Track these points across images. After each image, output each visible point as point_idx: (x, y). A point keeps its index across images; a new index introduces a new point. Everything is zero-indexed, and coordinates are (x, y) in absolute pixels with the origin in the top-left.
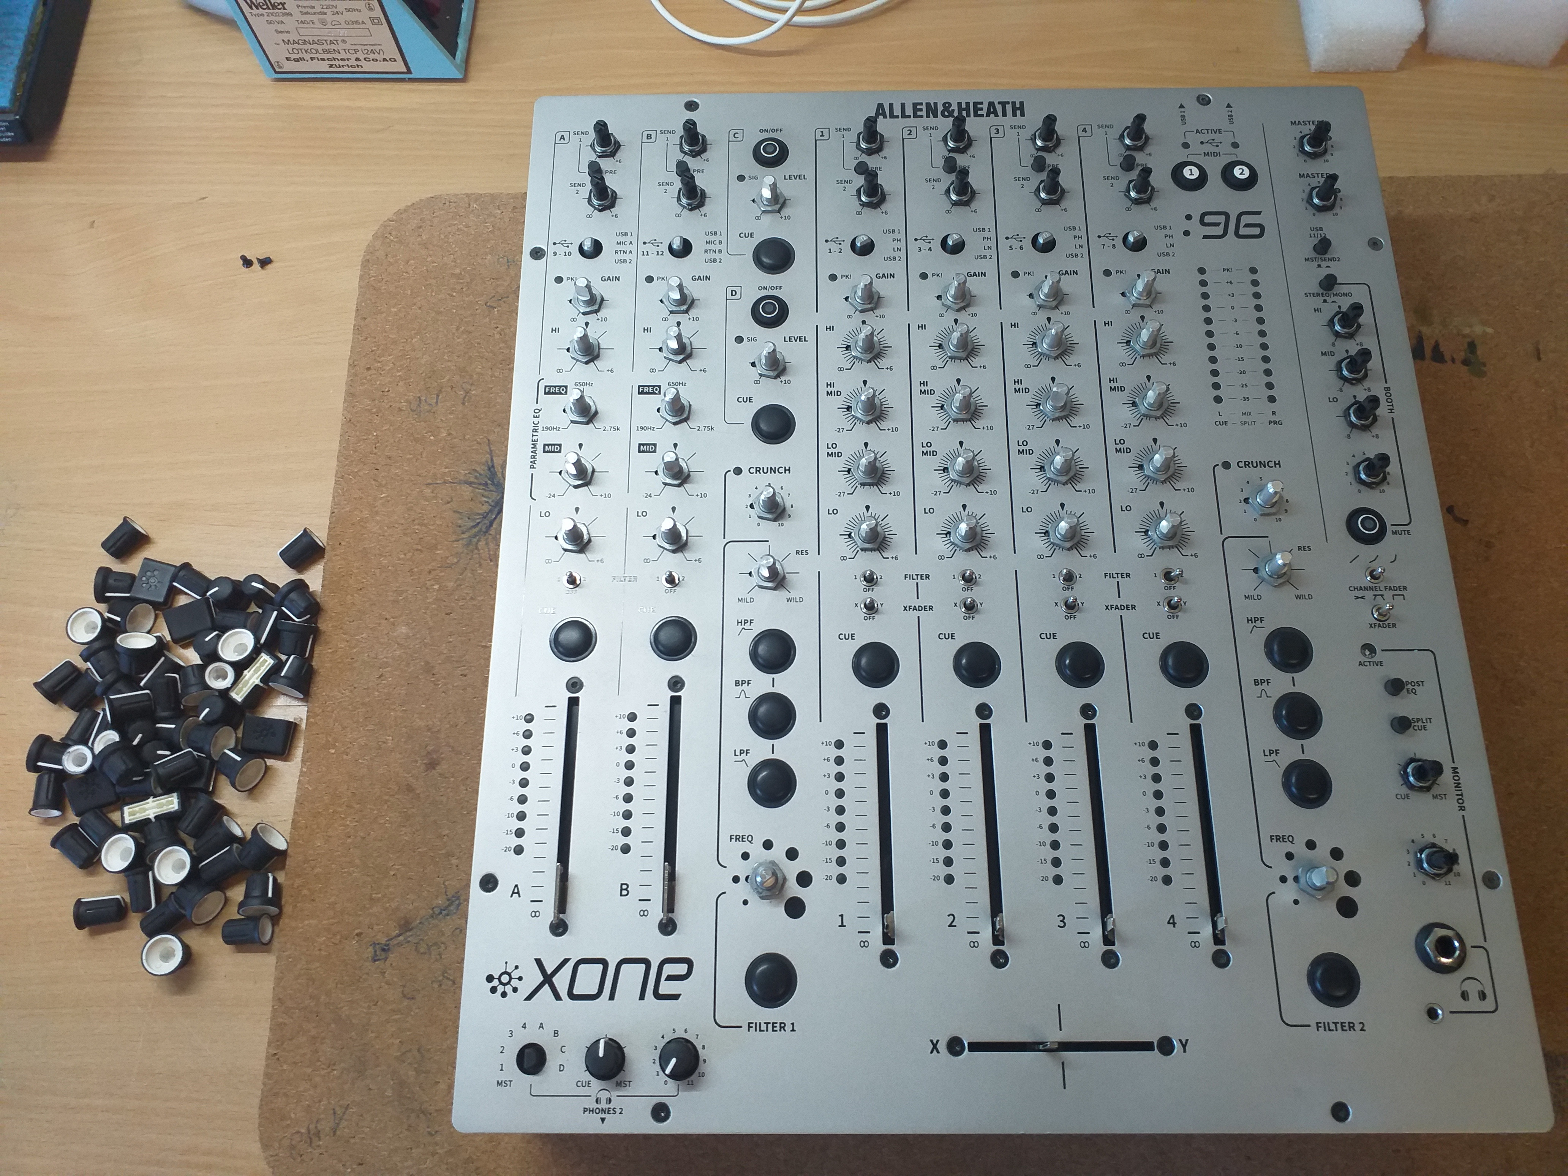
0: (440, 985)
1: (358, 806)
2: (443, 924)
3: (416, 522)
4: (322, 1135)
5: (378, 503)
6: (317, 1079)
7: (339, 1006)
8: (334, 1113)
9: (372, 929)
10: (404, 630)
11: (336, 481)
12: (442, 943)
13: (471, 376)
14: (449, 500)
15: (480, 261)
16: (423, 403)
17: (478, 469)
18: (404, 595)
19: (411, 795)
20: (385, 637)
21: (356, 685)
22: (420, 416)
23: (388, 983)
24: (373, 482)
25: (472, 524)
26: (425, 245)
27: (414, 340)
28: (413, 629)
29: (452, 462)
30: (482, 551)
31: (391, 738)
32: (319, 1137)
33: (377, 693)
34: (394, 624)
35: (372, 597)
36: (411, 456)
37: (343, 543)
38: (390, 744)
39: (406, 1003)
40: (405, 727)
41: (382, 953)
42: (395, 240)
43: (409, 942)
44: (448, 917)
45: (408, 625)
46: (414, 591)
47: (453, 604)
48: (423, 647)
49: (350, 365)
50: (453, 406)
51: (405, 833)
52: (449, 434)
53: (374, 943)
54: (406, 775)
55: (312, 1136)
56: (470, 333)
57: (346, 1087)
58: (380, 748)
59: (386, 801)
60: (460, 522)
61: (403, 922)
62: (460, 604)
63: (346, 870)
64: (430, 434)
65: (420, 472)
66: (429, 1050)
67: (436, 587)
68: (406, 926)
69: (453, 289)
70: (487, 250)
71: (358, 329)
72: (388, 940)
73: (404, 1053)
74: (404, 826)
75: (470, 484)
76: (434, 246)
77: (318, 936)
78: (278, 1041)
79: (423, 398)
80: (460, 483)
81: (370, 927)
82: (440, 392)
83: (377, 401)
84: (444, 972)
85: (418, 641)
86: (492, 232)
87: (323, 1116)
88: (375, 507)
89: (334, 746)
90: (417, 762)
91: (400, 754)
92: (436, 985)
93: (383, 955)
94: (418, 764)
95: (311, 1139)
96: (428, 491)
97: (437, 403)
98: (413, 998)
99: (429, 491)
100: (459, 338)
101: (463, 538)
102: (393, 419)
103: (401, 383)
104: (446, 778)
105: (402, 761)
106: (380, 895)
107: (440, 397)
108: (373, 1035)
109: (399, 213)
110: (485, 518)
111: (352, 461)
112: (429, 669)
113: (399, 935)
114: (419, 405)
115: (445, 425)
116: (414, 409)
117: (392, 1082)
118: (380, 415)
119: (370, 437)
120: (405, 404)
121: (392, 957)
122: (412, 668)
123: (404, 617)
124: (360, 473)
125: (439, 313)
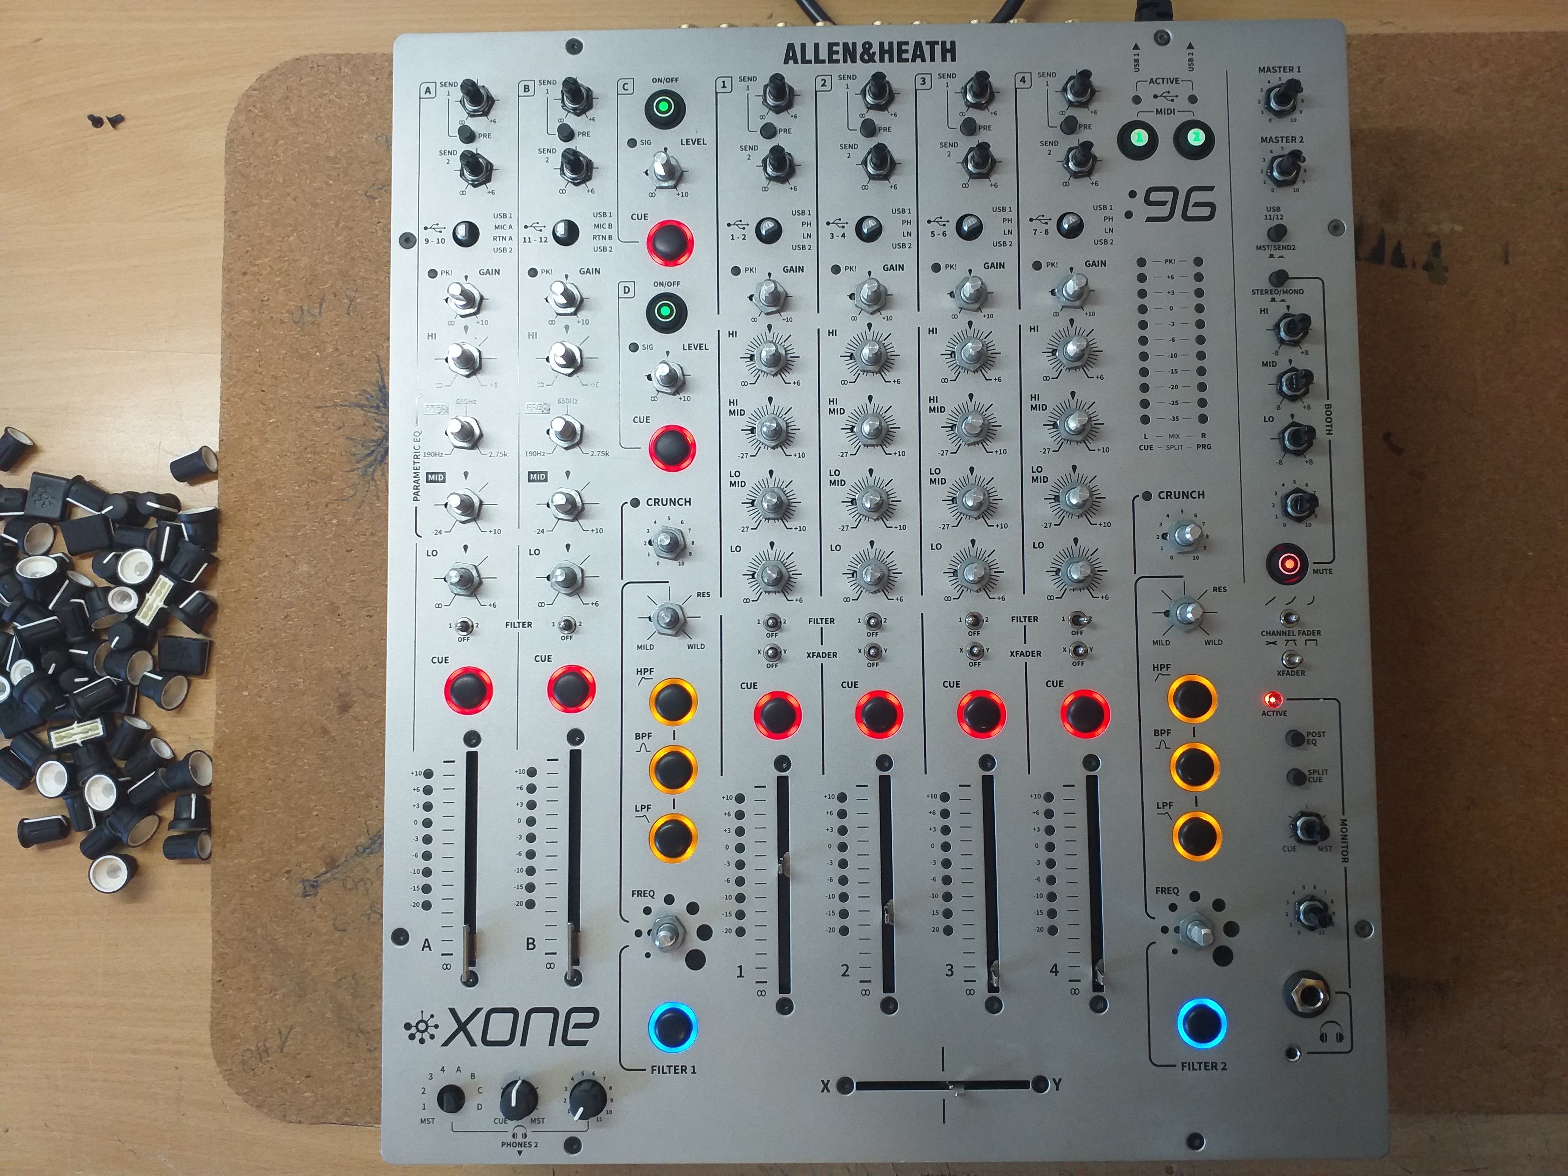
0: (369, 918)
1: (276, 749)
2: (367, 862)
3: (309, 450)
4: (270, 1052)
5: (268, 429)
6: (261, 1003)
7: (275, 937)
8: (280, 1033)
9: (300, 866)
10: (305, 568)
11: (222, 405)
12: (368, 879)
13: (355, 281)
14: (341, 425)
15: (356, 140)
16: (306, 313)
17: (369, 390)
18: (302, 531)
19: (326, 738)
20: (288, 576)
21: (263, 626)
22: (303, 329)
23: (320, 917)
24: (261, 406)
25: (367, 452)
26: (294, 121)
27: (291, 239)
28: (315, 567)
29: (340, 382)
31: (302, 680)
32: (268, 1054)
33: (284, 634)
34: (295, 562)
35: (271, 532)
36: (298, 376)
38: (301, 687)
39: (338, 934)
40: (315, 669)
41: (311, 889)
42: (260, 114)
43: (336, 878)
44: (372, 856)
45: (309, 563)
46: (313, 526)
47: (353, 541)
48: (326, 586)
49: (224, 269)
50: (338, 316)
51: (324, 775)
52: (336, 350)
53: (303, 880)
54: (320, 718)
55: (262, 1053)
56: (351, 229)
57: (289, 1010)
58: (292, 691)
59: (303, 744)
60: (353, 449)
61: (329, 860)
62: (361, 540)
63: (270, 811)
64: (315, 349)
65: (307, 393)
66: (362, 977)
67: (335, 521)
68: (332, 864)
69: (329, 176)
70: (363, 127)
71: (229, 226)
72: (317, 877)
73: (340, 980)
74: (322, 768)
75: (362, 407)
76: (304, 121)
77: (249, 874)
78: (221, 969)
79: (306, 308)
80: (350, 406)
81: (299, 865)
82: (323, 300)
83: (257, 313)
84: (372, 906)
85: (321, 580)
86: (367, 104)
87: (270, 1035)
88: (265, 434)
89: (246, 688)
90: (329, 704)
91: (313, 696)
92: (365, 919)
93: (313, 891)
94: (331, 707)
95: (260, 1055)
96: (318, 415)
97: (320, 312)
98: (344, 930)
99: (320, 415)
100: (339, 236)
101: (358, 469)
102: (275, 332)
103: (281, 291)
104: (359, 721)
105: (315, 703)
106: (304, 835)
107: (324, 306)
108: (309, 963)
109: (261, 79)
110: (379, 445)
111: (237, 382)
112: (334, 609)
113: (327, 872)
114: (302, 317)
115: (330, 339)
116: (297, 320)
117: (331, 1006)
118: (261, 329)
119: (253, 353)
120: (287, 315)
121: (321, 892)
122: (318, 608)
123: (304, 554)
124: (246, 396)
125: (315, 205)
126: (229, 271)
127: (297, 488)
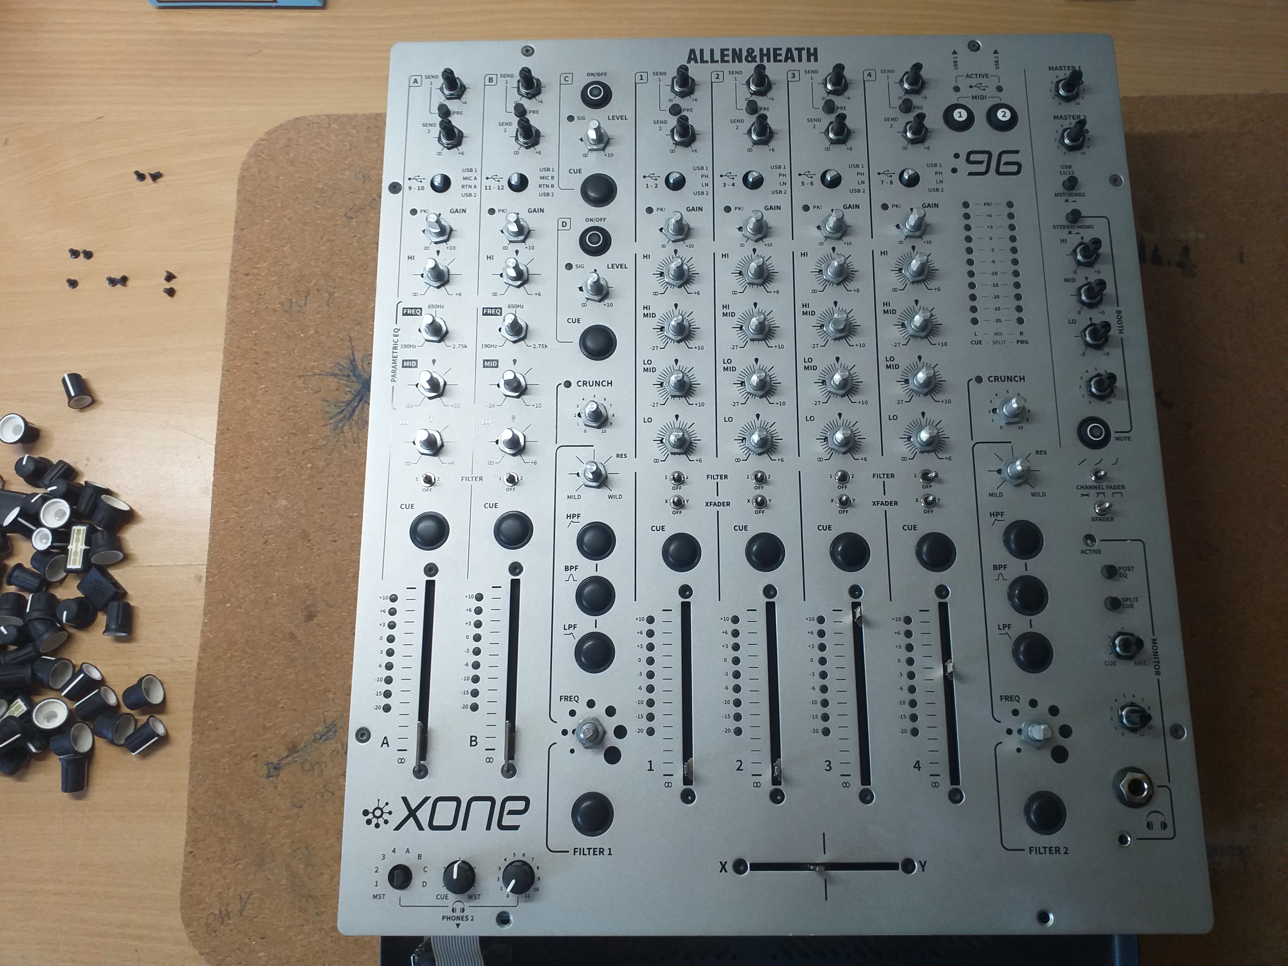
0: (322, 796)
1: (251, 651)
2: (323, 747)
3: (291, 409)
4: (231, 916)
5: (259, 393)
6: (226, 872)
7: (241, 813)
8: (241, 898)
9: (266, 751)
10: (284, 502)
11: (223, 374)
12: (323, 762)
13: (334, 280)
14: (318, 390)
15: (339, 176)
16: (294, 304)
17: (342, 363)
18: (283, 473)
19: (294, 641)
20: (268, 508)
21: (245, 550)
22: (291, 316)
23: (280, 795)
24: (254, 375)
25: (338, 411)
26: (292, 163)
27: (285, 249)
28: (291, 501)
29: (319, 357)
30: (346, 435)
31: (276, 594)
32: (229, 917)
33: (263, 557)
34: (275, 498)
35: (257, 474)
36: (285, 352)
37: (230, 428)
39: (295, 810)
40: (287, 585)
41: (274, 770)
42: (266, 158)
43: (296, 761)
44: (327, 741)
45: (286, 498)
46: (291, 469)
47: (323, 480)
48: (300, 517)
49: (231, 271)
50: (319, 306)
51: (290, 673)
52: (317, 332)
53: (268, 763)
54: (289, 625)
55: (224, 917)
56: (333, 241)
57: (250, 877)
58: (267, 603)
59: (274, 647)
60: (327, 409)
61: (291, 746)
62: (330, 480)
63: (243, 704)
64: (300, 332)
65: (292, 365)
66: (314, 848)
67: (309, 465)
68: (293, 749)
69: (317, 202)
70: (346, 167)
71: (237, 239)
72: (280, 760)
73: (296, 850)
74: (289, 667)
75: (336, 375)
76: (301, 163)
77: (222, 757)
78: (193, 841)
79: (294, 300)
80: (326, 375)
81: (264, 749)
82: (308, 294)
83: (255, 304)
84: (325, 786)
85: (296, 512)
86: (350, 150)
87: (231, 901)
88: (256, 397)
89: (229, 601)
90: (297, 614)
91: (284, 607)
92: (318, 796)
93: (276, 773)
94: (299, 616)
95: (222, 918)
96: (300, 382)
97: (305, 304)
98: (301, 807)
99: (301, 382)
100: (323, 246)
101: (331, 424)
102: (269, 318)
103: (275, 287)
104: (322, 627)
106: (271, 724)
107: (308, 299)
108: (270, 836)
109: (269, 133)
110: (348, 405)
111: (235, 357)
112: (305, 536)
113: (287, 757)
114: (291, 307)
115: (313, 324)
116: (287, 310)
117: (286, 874)
118: (258, 315)
119: (250, 335)
120: (279, 305)
121: (282, 773)
122: (292, 535)
123: (283, 491)
124: (243, 367)
125: (306, 224)
126: (236, 272)
127: (280, 439)
